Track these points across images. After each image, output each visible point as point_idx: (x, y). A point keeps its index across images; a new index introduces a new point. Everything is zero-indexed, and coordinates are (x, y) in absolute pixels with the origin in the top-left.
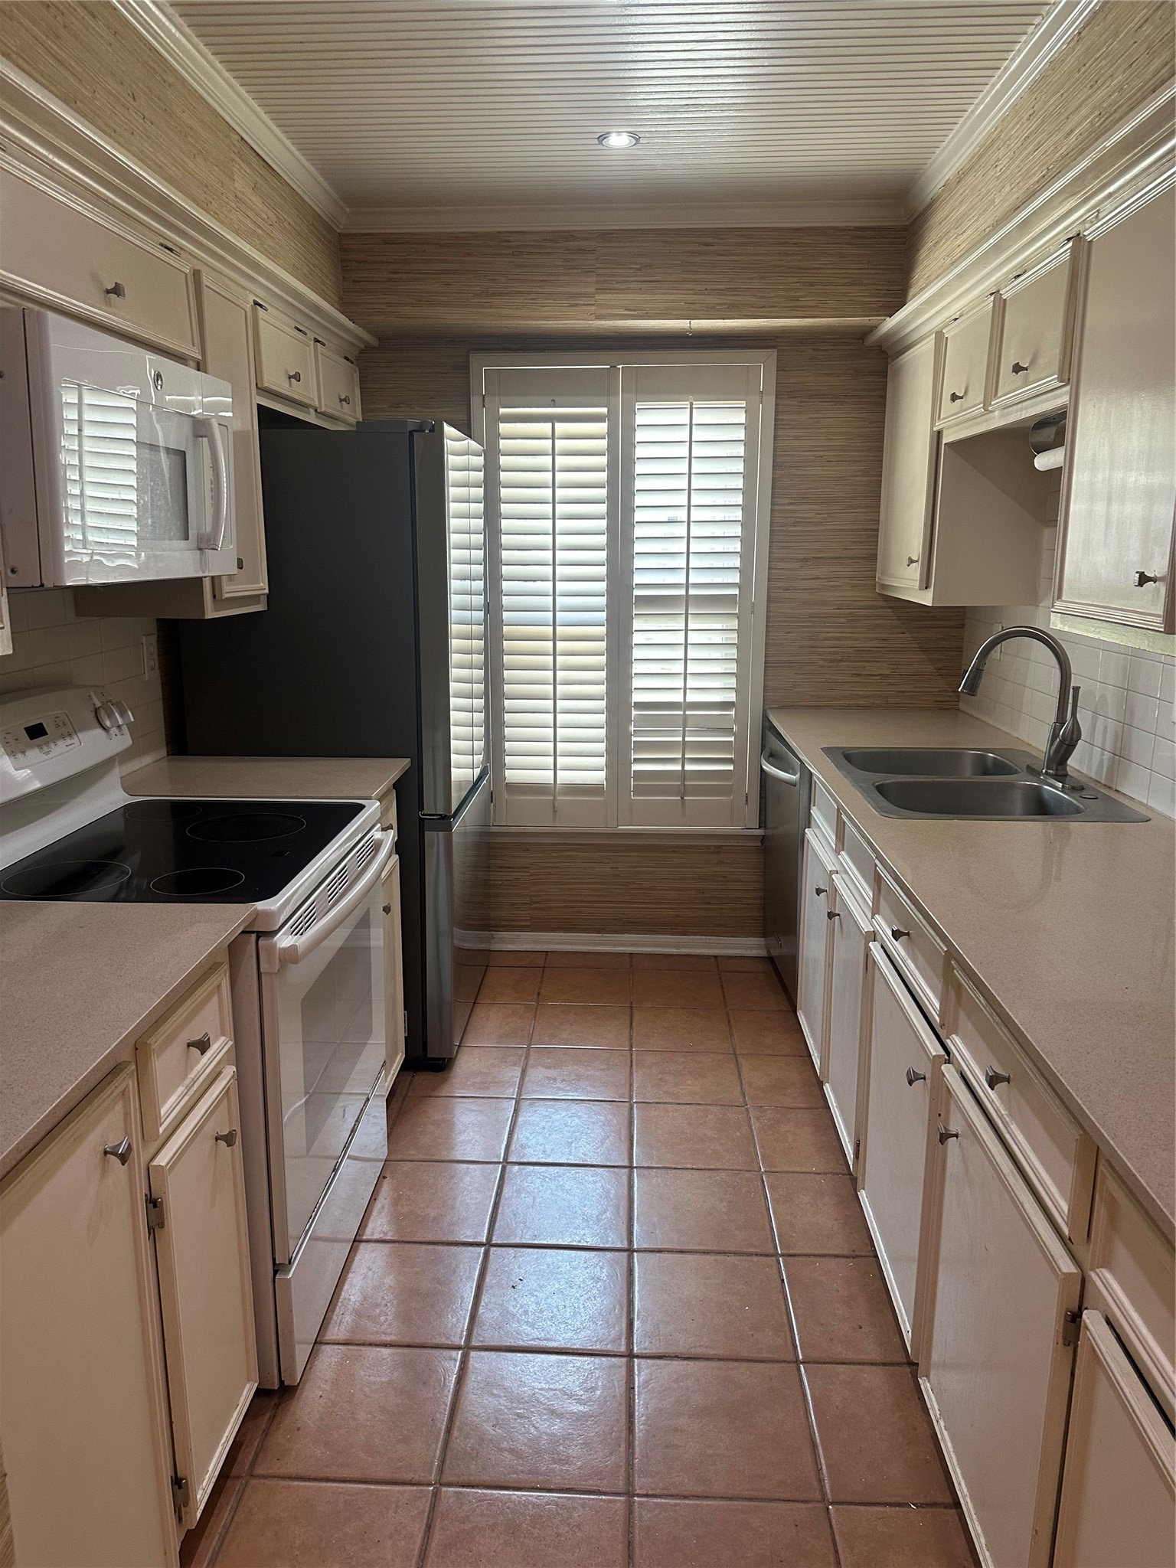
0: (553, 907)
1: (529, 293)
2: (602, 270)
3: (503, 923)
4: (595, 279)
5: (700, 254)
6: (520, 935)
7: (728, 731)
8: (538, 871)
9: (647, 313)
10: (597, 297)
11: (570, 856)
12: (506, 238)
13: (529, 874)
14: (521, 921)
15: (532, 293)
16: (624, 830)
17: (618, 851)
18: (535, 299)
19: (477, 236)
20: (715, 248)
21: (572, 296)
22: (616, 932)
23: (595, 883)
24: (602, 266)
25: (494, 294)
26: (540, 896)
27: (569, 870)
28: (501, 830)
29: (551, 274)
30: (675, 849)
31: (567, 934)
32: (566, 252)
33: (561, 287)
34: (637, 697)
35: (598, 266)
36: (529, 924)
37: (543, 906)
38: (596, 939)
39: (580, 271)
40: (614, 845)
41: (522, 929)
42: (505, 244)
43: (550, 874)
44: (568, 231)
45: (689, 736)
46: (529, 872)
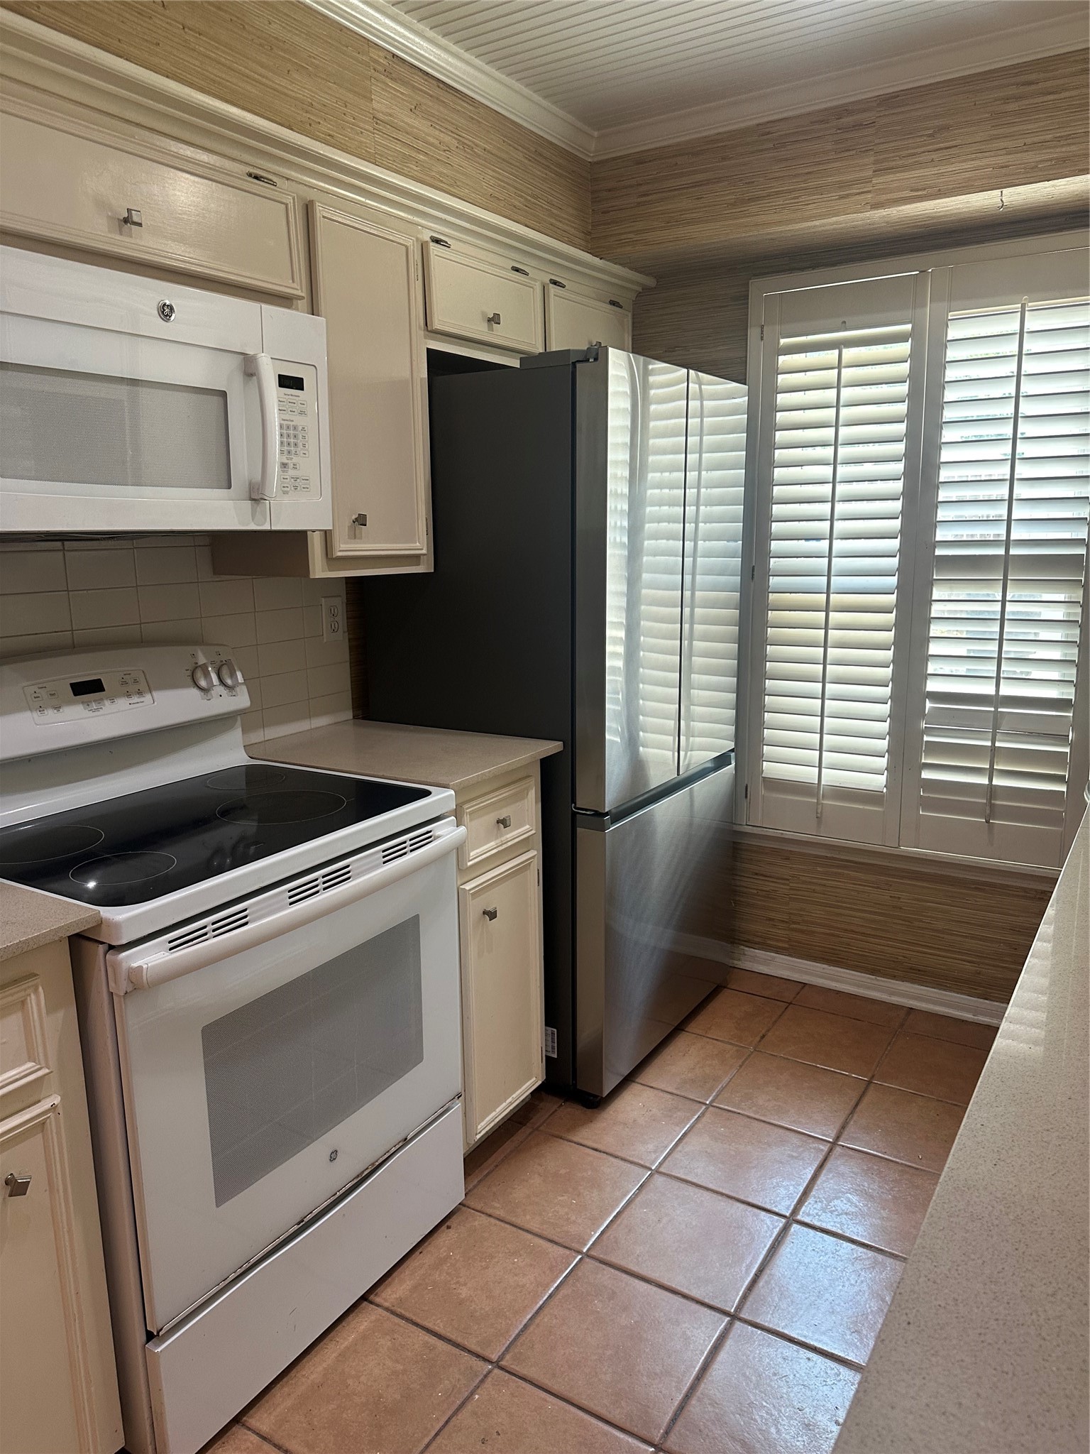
0: (818, 933)
1: (790, 191)
2: (882, 147)
3: (757, 939)
4: (872, 159)
5: (1018, 98)
6: (775, 957)
7: (1062, 739)
8: (800, 885)
9: (939, 190)
10: (875, 181)
11: (840, 874)
12: (767, 130)
13: (788, 887)
14: (778, 941)
15: (794, 190)
16: (907, 851)
17: (902, 877)
18: (797, 198)
19: (732, 135)
20: (1040, 85)
21: (842, 185)
22: (894, 977)
23: (871, 912)
24: (882, 140)
25: (751, 200)
26: (801, 915)
27: (838, 890)
28: (756, 831)
29: (819, 163)
30: (979, 886)
31: (832, 967)
32: (838, 131)
33: (831, 176)
34: (932, 686)
35: (877, 141)
36: (787, 946)
37: (805, 928)
38: (869, 981)
39: (854, 152)
40: (896, 869)
41: (778, 950)
42: (765, 137)
43: (814, 891)
44: (842, 106)
45: (1000, 741)
46: (788, 885)
